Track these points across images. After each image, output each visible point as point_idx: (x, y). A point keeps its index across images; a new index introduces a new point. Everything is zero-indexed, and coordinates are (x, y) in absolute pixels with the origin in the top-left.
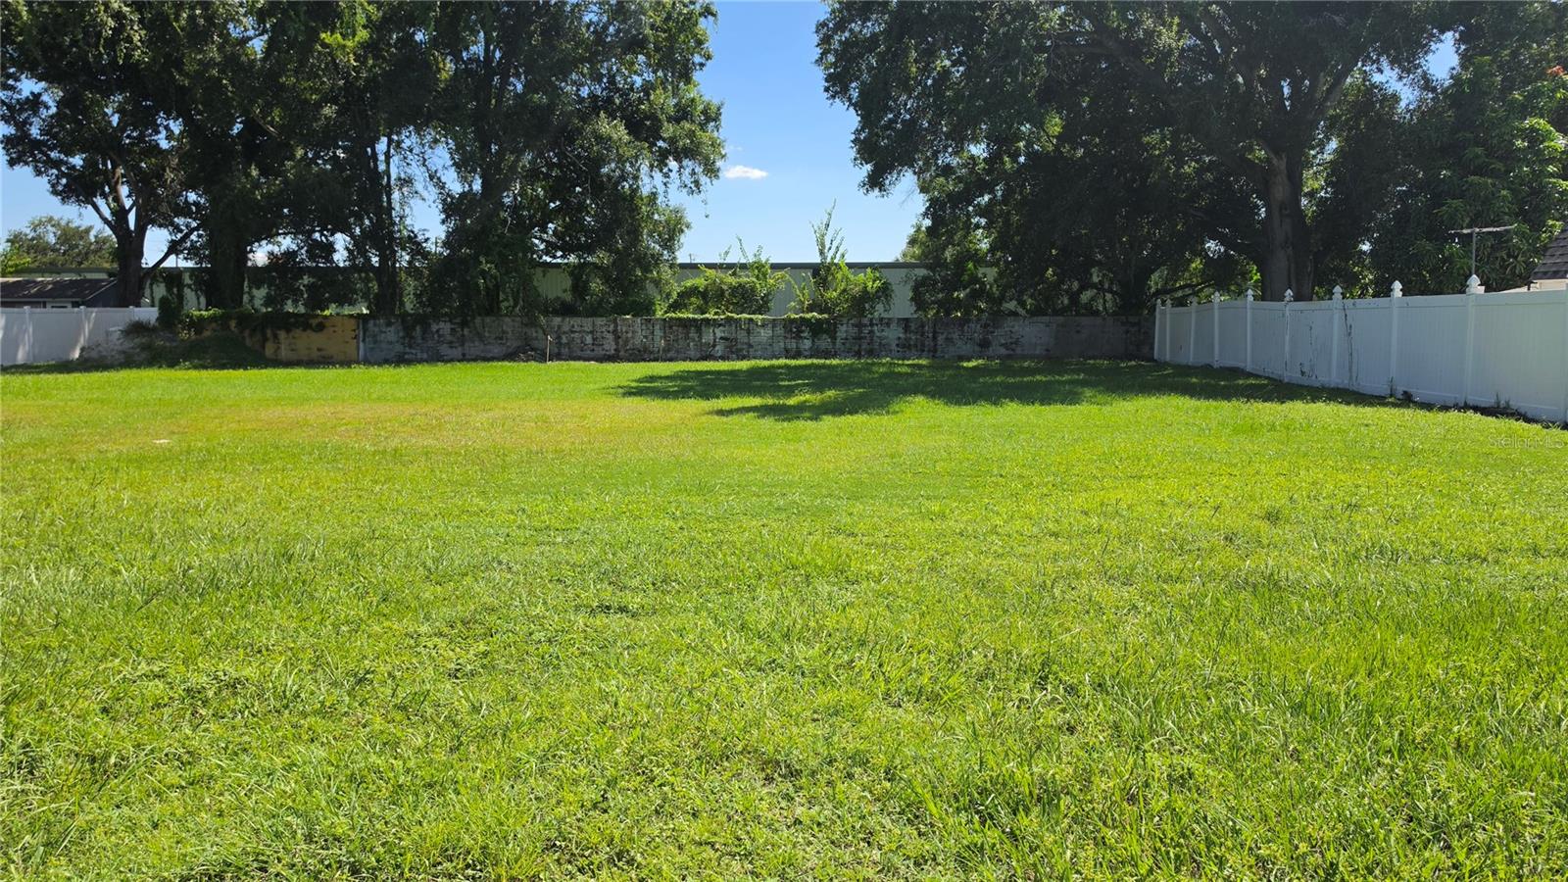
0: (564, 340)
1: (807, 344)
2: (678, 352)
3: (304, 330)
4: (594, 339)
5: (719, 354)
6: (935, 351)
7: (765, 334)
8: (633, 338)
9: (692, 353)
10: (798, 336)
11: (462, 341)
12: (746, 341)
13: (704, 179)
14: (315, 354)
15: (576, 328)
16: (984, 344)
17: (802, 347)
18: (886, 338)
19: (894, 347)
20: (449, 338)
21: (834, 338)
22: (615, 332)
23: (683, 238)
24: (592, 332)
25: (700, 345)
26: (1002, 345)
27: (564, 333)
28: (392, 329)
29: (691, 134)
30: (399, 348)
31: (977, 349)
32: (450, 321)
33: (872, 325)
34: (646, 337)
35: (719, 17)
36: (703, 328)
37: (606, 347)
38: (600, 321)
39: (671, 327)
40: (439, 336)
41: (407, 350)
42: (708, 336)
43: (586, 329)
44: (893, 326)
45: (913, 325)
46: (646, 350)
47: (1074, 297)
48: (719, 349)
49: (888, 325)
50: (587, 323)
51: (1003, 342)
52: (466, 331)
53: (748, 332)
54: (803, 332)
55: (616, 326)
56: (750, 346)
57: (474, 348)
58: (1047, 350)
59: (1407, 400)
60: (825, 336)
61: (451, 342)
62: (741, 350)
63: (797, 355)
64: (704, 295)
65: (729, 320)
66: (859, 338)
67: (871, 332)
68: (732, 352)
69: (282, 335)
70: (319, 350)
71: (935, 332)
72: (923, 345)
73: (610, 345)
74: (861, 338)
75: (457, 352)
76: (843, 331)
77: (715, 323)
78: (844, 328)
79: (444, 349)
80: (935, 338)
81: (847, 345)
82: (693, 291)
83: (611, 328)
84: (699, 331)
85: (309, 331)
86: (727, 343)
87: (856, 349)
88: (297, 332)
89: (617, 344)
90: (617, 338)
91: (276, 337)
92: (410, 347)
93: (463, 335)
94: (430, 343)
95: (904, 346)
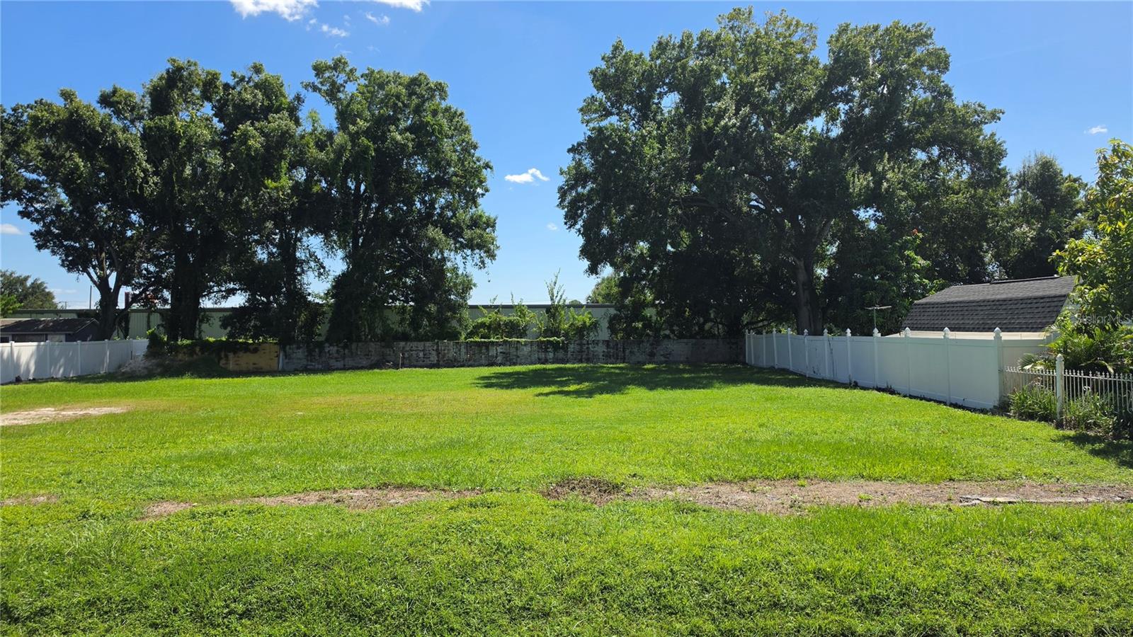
0: (406, 355)
1: (551, 355)
2: (475, 361)
3: (245, 352)
4: (424, 355)
5: (500, 362)
6: (625, 358)
7: (526, 350)
8: (448, 353)
9: (483, 362)
10: (546, 351)
11: (344, 357)
12: (515, 353)
13: (487, 260)
14: (251, 367)
15: (414, 348)
16: (652, 355)
17: (548, 357)
18: (597, 351)
19: (601, 357)
20: (336, 355)
21: (566, 351)
22: (437, 350)
23: (472, 292)
24: (423, 350)
25: (488, 357)
26: (662, 355)
27: (407, 351)
28: (300, 351)
29: (481, 236)
30: (304, 362)
31: (648, 357)
32: (337, 345)
33: (588, 344)
34: (455, 353)
35: (494, 169)
36: (490, 347)
37: (432, 359)
38: (428, 344)
39: (471, 347)
40: (330, 355)
41: (309, 363)
42: (493, 352)
43: (420, 349)
44: (600, 344)
45: (611, 344)
46: (455, 360)
47: (701, 326)
48: (500, 359)
49: (597, 344)
50: (421, 345)
51: (662, 353)
52: (346, 351)
53: (517, 349)
54: (548, 348)
55: (438, 346)
56: (518, 357)
57: (350, 362)
58: (687, 358)
59: (855, 386)
60: (561, 351)
61: (336, 358)
62: (513, 359)
63: (545, 362)
64: (489, 327)
65: (505, 342)
66: (581, 351)
67: (588, 348)
68: (507, 361)
69: (231, 355)
70: (254, 364)
71: (624, 348)
72: (618, 356)
73: (434, 358)
74: (582, 351)
75: (340, 364)
76: (571, 347)
77: (497, 344)
78: (572, 346)
79: (333, 363)
80: (624, 351)
81: (574, 356)
82: (483, 325)
83: (435, 348)
84: (487, 349)
85: (248, 354)
86: (504, 355)
87: (579, 357)
88: (241, 354)
89: (438, 357)
90: (438, 354)
91: (226, 356)
92: (311, 361)
93: (344, 354)
94: (324, 359)
95: (607, 356)
